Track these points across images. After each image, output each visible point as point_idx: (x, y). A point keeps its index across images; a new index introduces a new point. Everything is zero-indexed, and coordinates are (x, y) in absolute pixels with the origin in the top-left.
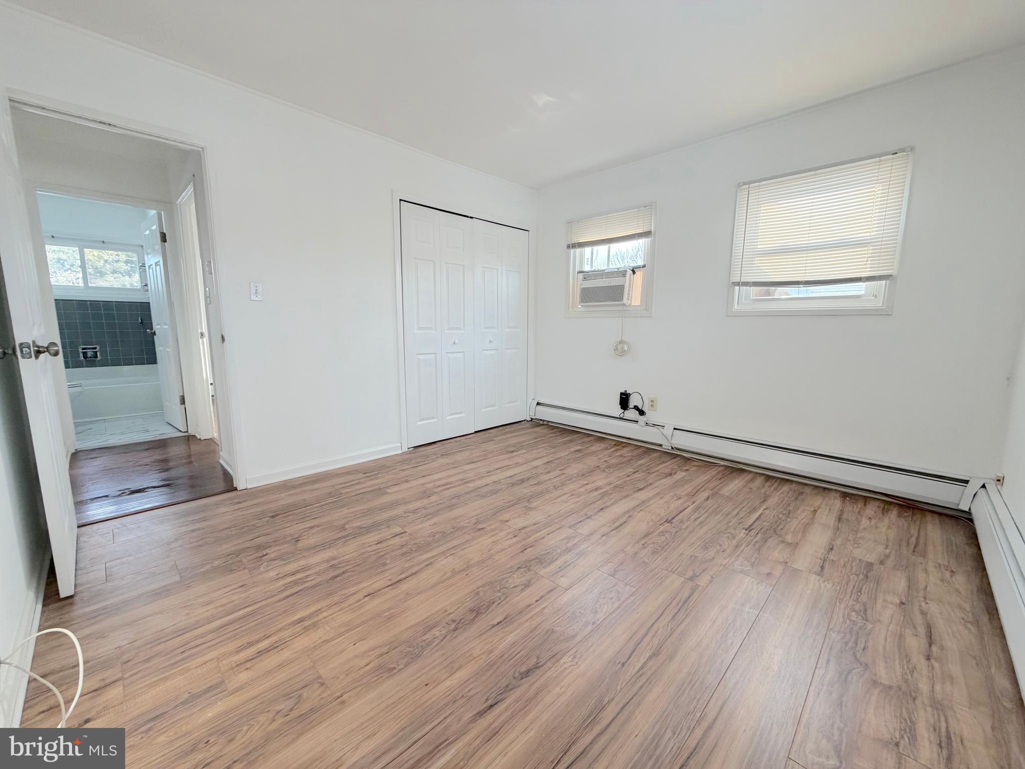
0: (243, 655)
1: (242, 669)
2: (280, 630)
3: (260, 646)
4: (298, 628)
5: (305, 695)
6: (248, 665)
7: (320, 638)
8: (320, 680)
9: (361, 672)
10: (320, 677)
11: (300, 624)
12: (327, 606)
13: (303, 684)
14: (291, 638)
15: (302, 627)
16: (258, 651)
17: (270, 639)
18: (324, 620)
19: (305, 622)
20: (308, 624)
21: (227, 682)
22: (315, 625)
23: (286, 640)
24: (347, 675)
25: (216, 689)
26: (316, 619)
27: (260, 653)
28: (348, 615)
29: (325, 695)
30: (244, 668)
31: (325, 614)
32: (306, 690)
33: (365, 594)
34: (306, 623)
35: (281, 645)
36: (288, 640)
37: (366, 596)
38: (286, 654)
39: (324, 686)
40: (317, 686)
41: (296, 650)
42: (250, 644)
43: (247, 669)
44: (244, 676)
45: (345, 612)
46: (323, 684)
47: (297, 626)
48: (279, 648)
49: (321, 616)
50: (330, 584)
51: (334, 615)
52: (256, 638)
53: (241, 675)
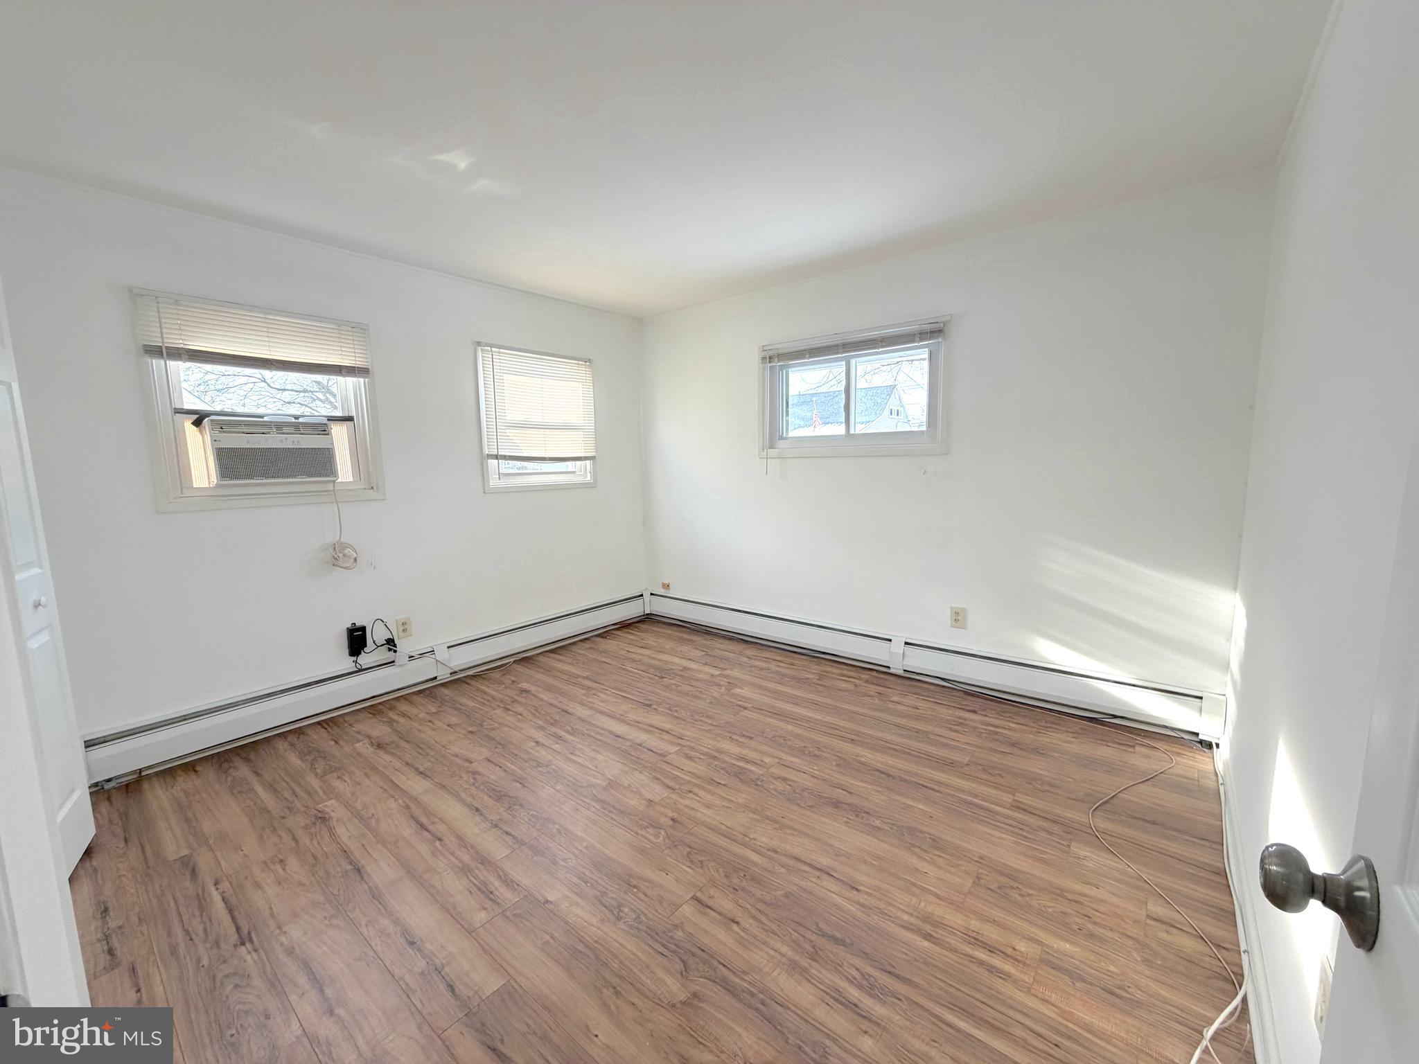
0: (1008, 967)
1: (1018, 953)
2: (953, 950)
3: (985, 956)
4: (939, 933)
5: (996, 885)
6: (1009, 951)
7: (938, 904)
8: (977, 880)
9: (948, 857)
10: (974, 882)
11: (935, 935)
12: (893, 922)
13: (989, 892)
14: (955, 931)
15: (937, 930)
16: (991, 954)
17: (971, 952)
18: (915, 913)
19: (928, 931)
20: (930, 928)
21: (1038, 957)
22: (927, 919)
23: (961, 934)
24: (959, 865)
25: (1051, 962)
26: (918, 922)
27: (991, 950)
28: (894, 895)
29: (985, 872)
30: (1014, 952)
31: (906, 917)
32: (991, 887)
33: (855, 892)
34: (928, 928)
35: (969, 936)
36: (959, 933)
37: (857, 890)
38: (975, 924)
39: (979, 876)
40: (982, 881)
41: (965, 918)
42: (991, 969)
43: (1014, 949)
44: (1022, 946)
45: (893, 899)
46: (978, 877)
47: (939, 936)
48: (974, 935)
49: (912, 920)
50: (853, 939)
51: (902, 907)
52: (981, 970)
53: (1023, 949)
